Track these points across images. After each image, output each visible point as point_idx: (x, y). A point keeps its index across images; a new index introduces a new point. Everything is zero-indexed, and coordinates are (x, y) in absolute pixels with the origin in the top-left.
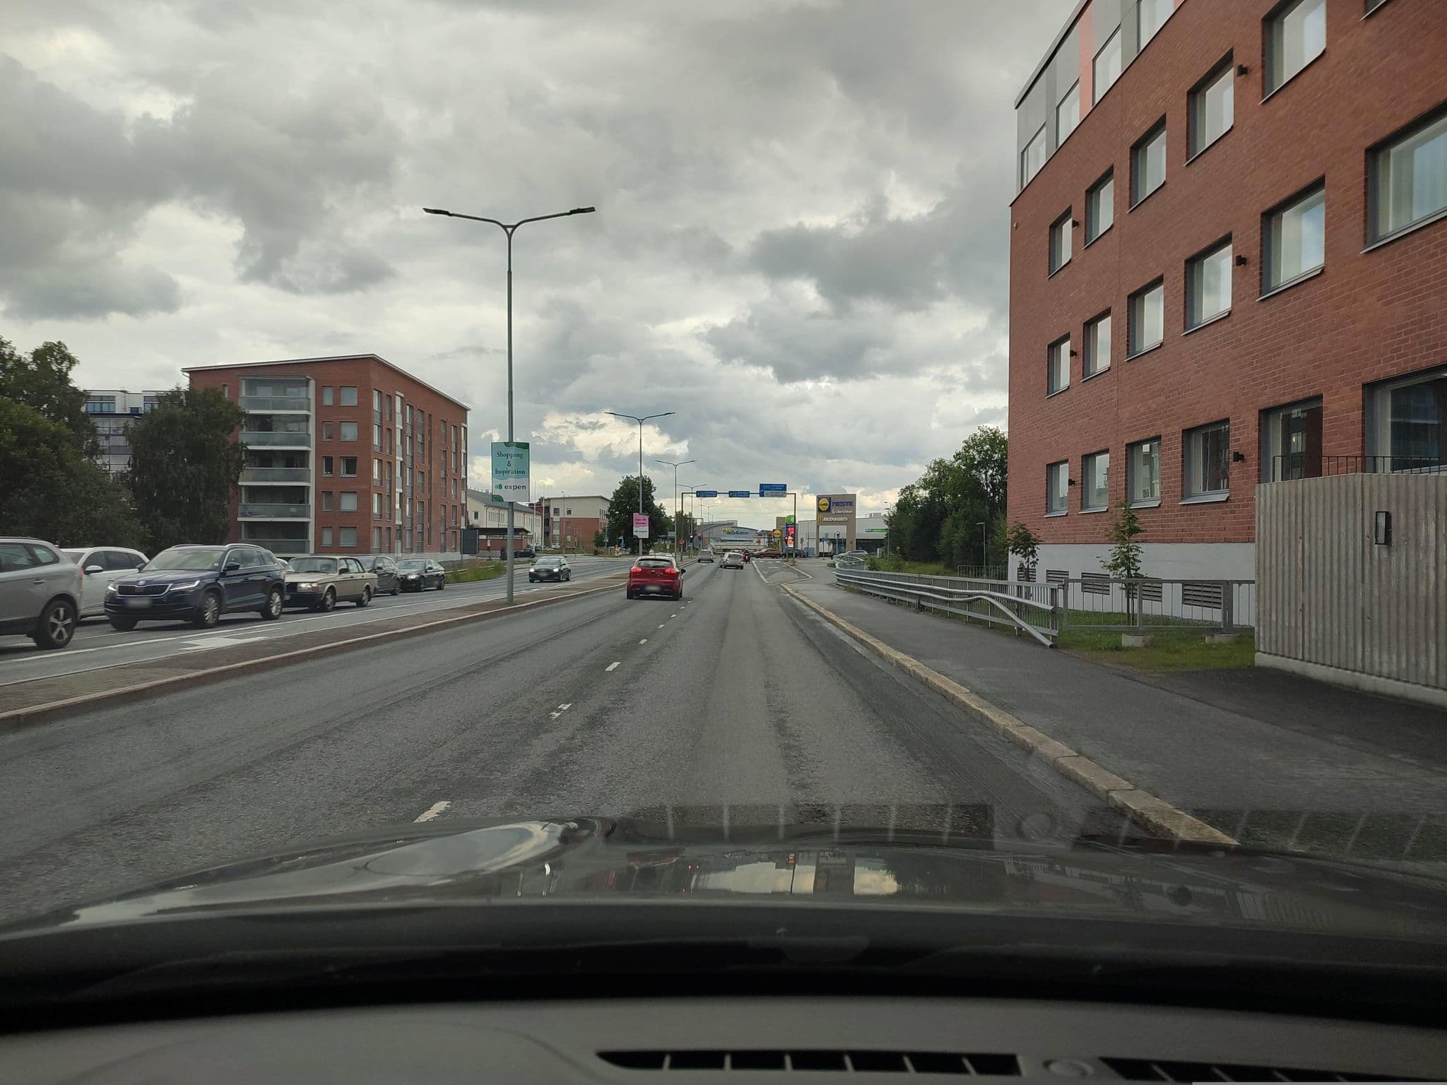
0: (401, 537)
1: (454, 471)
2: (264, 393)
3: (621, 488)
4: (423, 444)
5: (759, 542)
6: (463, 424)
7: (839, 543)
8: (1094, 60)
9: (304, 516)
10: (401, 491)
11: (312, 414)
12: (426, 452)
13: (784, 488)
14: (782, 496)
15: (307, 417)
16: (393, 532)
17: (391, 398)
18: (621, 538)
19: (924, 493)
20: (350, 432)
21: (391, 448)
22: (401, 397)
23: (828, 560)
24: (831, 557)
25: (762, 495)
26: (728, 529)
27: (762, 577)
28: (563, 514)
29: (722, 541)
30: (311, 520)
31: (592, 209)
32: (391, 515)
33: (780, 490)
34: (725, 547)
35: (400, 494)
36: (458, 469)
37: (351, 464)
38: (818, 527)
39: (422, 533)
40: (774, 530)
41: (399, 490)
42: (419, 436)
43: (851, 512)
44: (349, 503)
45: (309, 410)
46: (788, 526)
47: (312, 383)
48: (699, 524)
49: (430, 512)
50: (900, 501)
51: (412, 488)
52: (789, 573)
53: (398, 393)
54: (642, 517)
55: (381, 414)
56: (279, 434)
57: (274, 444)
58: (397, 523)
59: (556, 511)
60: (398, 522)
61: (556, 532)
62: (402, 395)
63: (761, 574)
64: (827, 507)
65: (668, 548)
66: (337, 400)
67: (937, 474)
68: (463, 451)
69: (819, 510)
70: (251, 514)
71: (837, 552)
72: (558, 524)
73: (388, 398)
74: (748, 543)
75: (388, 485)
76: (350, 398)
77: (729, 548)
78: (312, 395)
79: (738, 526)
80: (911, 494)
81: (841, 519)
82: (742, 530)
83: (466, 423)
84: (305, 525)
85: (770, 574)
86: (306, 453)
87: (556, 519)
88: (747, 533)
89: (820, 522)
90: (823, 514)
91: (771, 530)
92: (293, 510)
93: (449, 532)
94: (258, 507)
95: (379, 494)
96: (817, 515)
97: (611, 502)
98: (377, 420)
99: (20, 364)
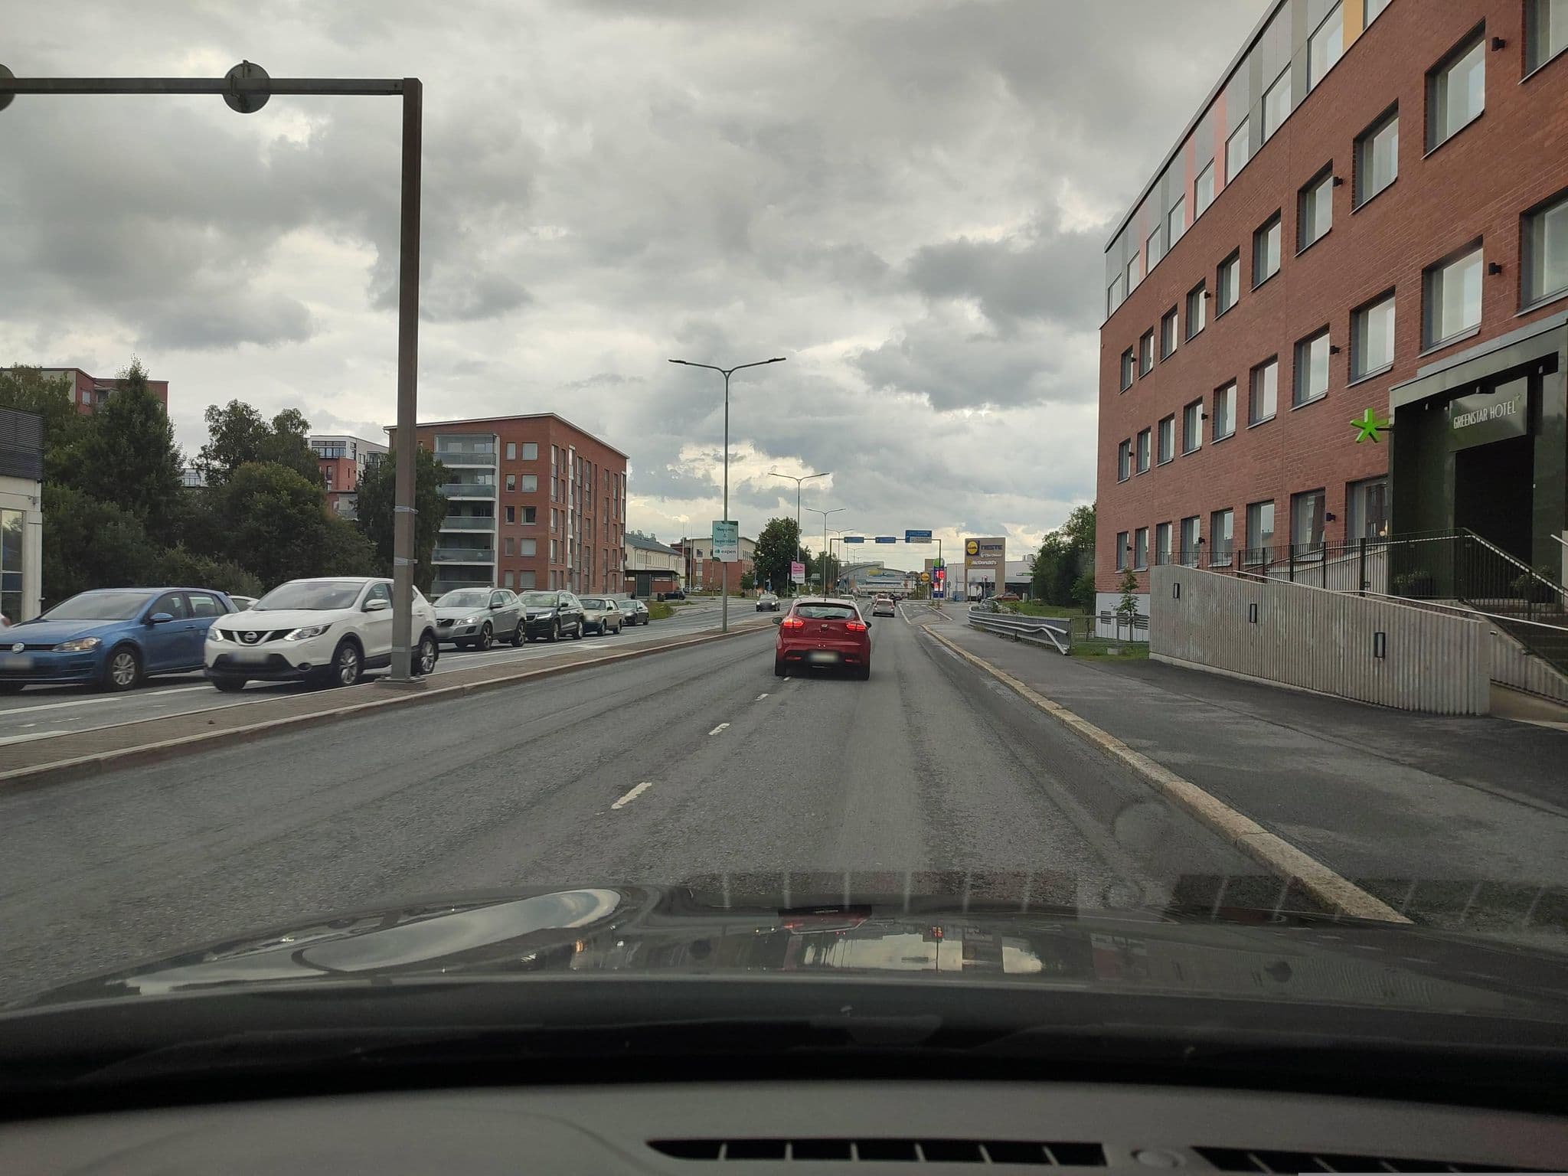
0: (571, 580)
1: (614, 517)
2: (455, 448)
3: (767, 530)
4: (589, 492)
5: (906, 585)
6: (623, 472)
7: (987, 586)
8: (1148, 241)
9: (490, 561)
10: (572, 537)
11: (497, 468)
12: (592, 502)
13: (929, 534)
14: (927, 542)
15: (494, 470)
16: (566, 574)
17: (565, 452)
18: (768, 581)
19: (1067, 540)
20: (530, 483)
21: (564, 498)
22: (573, 451)
23: (975, 604)
24: (979, 601)
25: (907, 540)
26: (875, 571)
27: (906, 619)
28: (707, 556)
29: (867, 583)
30: (495, 564)
31: (784, 359)
32: (564, 560)
33: (925, 536)
34: (870, 590)
35: (571, 539)
36: (617, 516)
37: (531, 514)
38: (966, 570)
39: (588, 576)
40: (922, 573)
41: (570, 536)
42: (587, 486)
43: (1000, 555)
44: (528, 549)
45: (495, 464)
46: (937, 568)
47: (498, 439)
48: (843, 565)
49: (595, 558)
50: (1044, 547)
51: (581, 534)
52: (933, 616)
53: (571, 447)
54: (799, 565)
55: (557, 466)
56: (465, 485)
57: (463, 496)
58: (568, 567)
59: (699, 553)
60: (570, 566)
61: (699, 574)
62: (574, 448)
63: (905, 617)
64: (976, 550)
65: (811, 590)
66: (519, 453)
67: (1080, 521)
68: (623, 497)
69: (968, 554)
70: (444, 558)
71: (985, 596)
72: (701, 566)
73: (562, 452)
74: (895, 586)
75: (562, 532)
76: (531, 452)
77: (874, 590)
78: (497, 452)
79: (885, 567)
80: (1055, 540)
81: (990, 563)
82: (888, 573)
83: (625, 471)
84: (490, 568)
85: (914, 616)
86: (491, 503)
87: (699, 560)
88: (894, 576)
89: (968, 565)
90: (972, 557)
91: (919, 572)
92: (480, 554)
93: (610, 575)
94: (448, 552)
95: (554, 540)
96: (966, 560)
97: (756, 544)
98: (554, 473)
99: (261, 427)
